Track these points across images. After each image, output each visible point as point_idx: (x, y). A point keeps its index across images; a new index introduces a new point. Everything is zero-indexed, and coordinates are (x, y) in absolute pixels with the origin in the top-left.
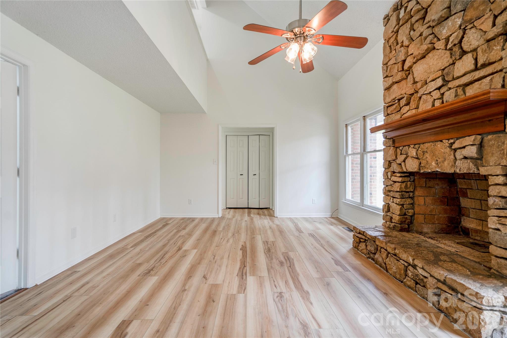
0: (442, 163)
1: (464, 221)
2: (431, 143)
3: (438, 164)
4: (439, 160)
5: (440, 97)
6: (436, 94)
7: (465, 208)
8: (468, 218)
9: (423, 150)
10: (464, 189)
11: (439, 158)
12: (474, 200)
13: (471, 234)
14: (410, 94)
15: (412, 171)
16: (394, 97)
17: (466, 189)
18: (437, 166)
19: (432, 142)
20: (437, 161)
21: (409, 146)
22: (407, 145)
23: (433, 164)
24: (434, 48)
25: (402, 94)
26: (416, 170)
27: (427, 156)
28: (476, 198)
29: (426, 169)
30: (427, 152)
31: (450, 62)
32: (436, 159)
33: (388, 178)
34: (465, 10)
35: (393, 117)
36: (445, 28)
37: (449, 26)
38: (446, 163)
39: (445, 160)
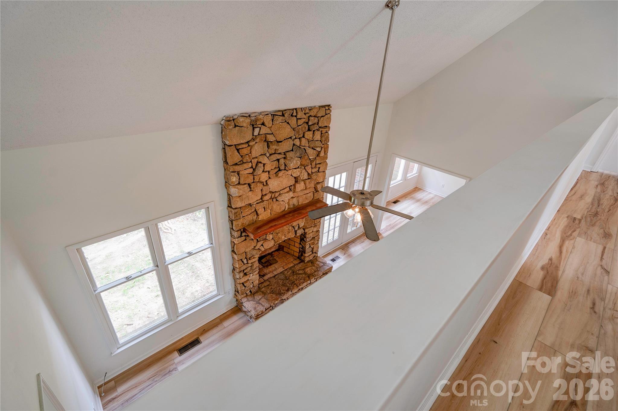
0: (287, 235)
5: (288, 202)
9: (277, 233)
11: (286, 233)
14: (267, 200)
15: (269, 247)
18: (285, 237)
20: (285, 235)
23: (283, 237)
25: (257, 200)
31: (293, 183)
33: (244, 264)
34: (301, 158)
35: (248, 218)
36: (291, 163)
37: (294, 163)
38: (290, 234)
39: (289, 233)
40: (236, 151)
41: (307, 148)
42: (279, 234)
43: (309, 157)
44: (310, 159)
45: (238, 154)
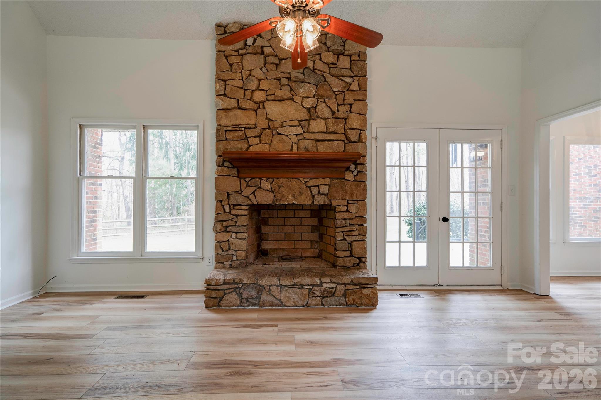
0: (298, 197)
1: (263, 245)
2: (286, 179)
3: (295, 197)
4: (296, 194)
5: (297, 142)
6: (295, 139)
7: (265, 233)
8: (267, 242)
9: (279, 185)
10: (266, 218)
11: (295, 193)
12: (273, 226)
13: (269, 254)
14: (262, 127)
15: (265, 203)
16: (239, 123)
17: (268, 218)
18: (294, 199)
19: (288, 178)
20: (294, 194)
21: (261, 179)
22: (259, 177)
23: (290, 197)
24: (292, 99)
25: (248, 124)
26: (271, 202)
27: (282, 190)
28: (275, 224)
29: (282, 202)
30: (283, 186)
31: (306, 117)
32: (292, 193)
33: (225, 212)
34: (317, 86)
35: (235, 144)
36: (301, 88)
37: (305, 89)
38: (303, 197)
39: (302, 194)
40: (224, 58)
41: (327, 76)
42: (283, 189)
43: (331, 88)
44: (334, 92)
45: (226, 61)
